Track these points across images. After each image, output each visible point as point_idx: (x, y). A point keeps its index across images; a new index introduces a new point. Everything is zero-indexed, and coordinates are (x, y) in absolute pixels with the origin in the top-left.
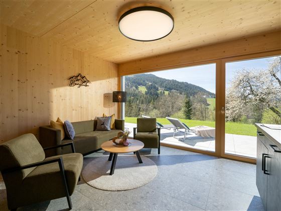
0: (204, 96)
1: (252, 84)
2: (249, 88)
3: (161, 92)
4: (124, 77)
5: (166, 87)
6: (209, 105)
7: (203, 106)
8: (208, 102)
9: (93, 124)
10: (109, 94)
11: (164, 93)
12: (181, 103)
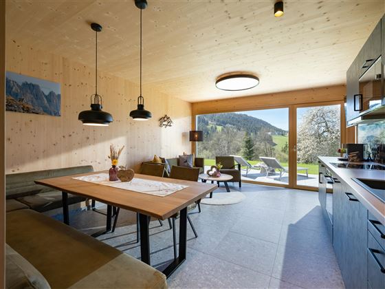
0: (269, 133)
1: (327, 119)
2: (324, 124)
3: (212, 127)
4: (197, 116)
5: (218, 121)
6: (275, 145)
7: (268, 145)
8: (274, 141)
9: (176, 161)
10: (185, 133)
11: (216, 128)
12: (240, 142)
